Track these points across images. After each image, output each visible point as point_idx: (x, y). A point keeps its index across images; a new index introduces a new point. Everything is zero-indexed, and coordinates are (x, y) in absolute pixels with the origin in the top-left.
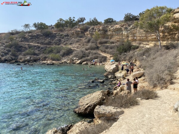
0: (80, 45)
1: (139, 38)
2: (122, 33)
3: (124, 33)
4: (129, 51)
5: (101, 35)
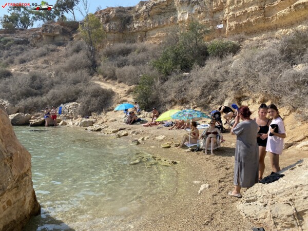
1: (233, 23)
2: (175, 19)
3: (179, 15)
4: (202, 65)
5: (113, 34)
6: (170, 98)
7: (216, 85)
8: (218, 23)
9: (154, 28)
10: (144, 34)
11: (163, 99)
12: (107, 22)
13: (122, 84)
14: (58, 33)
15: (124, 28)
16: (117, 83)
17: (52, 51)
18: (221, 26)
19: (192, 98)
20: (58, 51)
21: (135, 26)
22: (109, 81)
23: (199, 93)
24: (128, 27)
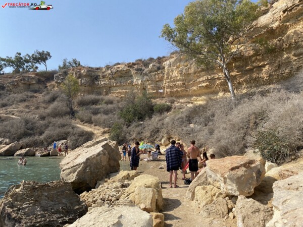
1: (169, 90)
2: (132, 82)
3: (135, 80)
4: (150, 117)
5: (83, 87)
6: (133, 137)
7: (158, 131)
8: (159, 88)
9: (116, 86)
10: (109, 89)
11: (128, 137)
12: (79, 77)
13: (97, 127)
14: (34, 82)
15: (94, 83)
16: (93, 126)
17: (31, 97)
18: (162, 91)
19: (145, 138)
20: (36, 97)
21: (102, 83)
22: (86, 124)
23: (149, 135)
24: (97, 83)
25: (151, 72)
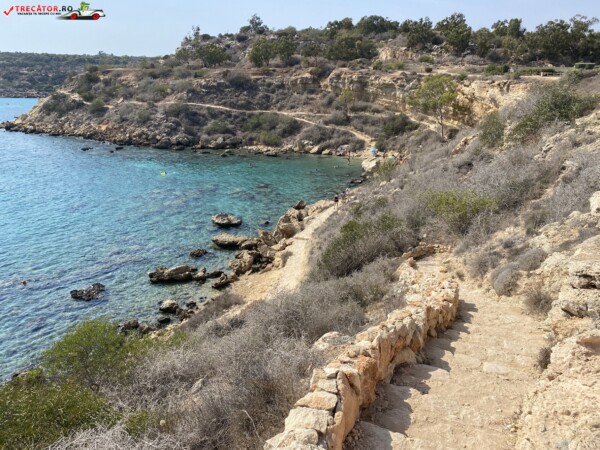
0: (311, 111)
4: (402, 134)
5: (354, 92)
6: (389, 147)
9: (382, 95)
11: (386, 146)
13: (366, 136)
15: (363, 89)
16: (364, 134)
17: (311, 99)
19: (397, 148)
20: (315, 99)
21: (371, 90)
22: (359, 132)
24: (366, 89)
25: (411, 89)
